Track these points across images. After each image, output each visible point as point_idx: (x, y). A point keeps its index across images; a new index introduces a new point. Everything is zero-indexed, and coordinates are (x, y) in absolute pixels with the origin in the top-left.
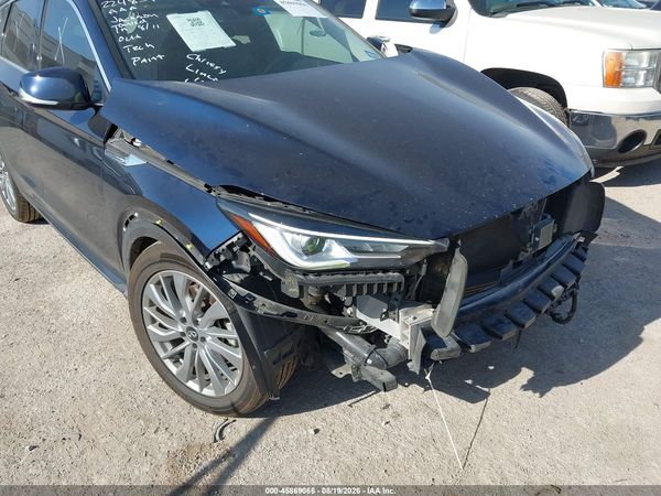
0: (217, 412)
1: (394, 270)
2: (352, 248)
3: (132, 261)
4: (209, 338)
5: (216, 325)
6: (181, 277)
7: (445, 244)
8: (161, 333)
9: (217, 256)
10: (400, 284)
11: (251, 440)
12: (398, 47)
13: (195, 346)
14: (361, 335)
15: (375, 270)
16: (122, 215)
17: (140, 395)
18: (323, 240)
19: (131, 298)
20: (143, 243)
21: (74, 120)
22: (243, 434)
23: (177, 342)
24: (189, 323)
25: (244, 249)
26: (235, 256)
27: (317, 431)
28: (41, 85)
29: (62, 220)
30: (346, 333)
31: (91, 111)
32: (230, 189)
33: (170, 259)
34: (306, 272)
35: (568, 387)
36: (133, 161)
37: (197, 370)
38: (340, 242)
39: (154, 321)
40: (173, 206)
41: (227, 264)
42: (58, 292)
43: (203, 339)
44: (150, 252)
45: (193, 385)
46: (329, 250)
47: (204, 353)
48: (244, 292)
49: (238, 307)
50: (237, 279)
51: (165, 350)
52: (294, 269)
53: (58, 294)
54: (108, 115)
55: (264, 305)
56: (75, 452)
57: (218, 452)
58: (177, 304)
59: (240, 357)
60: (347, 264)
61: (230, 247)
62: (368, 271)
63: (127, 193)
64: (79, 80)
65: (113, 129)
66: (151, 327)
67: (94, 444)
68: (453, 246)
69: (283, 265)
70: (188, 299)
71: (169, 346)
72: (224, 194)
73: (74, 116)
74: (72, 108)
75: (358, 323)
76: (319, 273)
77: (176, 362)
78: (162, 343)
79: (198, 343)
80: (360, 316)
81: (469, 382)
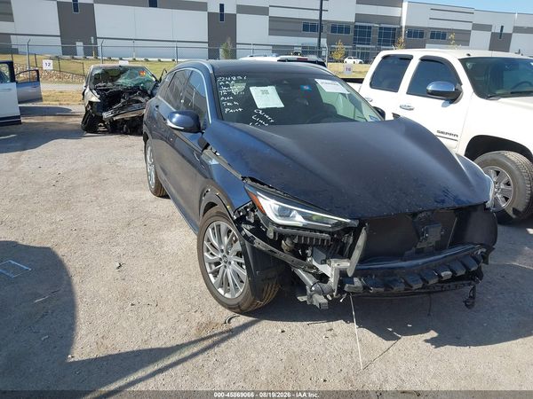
0: (230, 308)
1: (326, 232)
2: (305, 217)
3: (204, 213)
4: (233, 262)
5: (237, 255)
6: (224, 225)
7: (356, 223)
8: (210, 258)
9: (239, 212)
10: (328, 240)
11: (245, 327)
12: (394, 115)
13: (225, 267)
14: (313, 274)
15: (315, 231)
16: (203, 191)
17: (193, 293)
18: (292, 210)
19: (199, 236)
20: (211, 205)
21: (191, 139)
22: (241, 323)
23: (217, 264)
24: (225, 253)
25: (252, 210)
26: (247, 214)
27: (283, 332)
28: (179, 118)
29: (179, 198)
30: (304, 271)
31: (200, 134)
32: (253, 180)
33: (220, 215)
34: (279, 225)
35: (458, 348)
36: (214, 162)
37: (224, 283)
38: (300, 213)
39: (208, 250)
40: (227, 187)
41: (244, 216)
42: (165, 235)
43: (230, 263)
44: (213, 211)
45: (221, 291)
46: (294, 217)
47: (229, 271)
48: (250, 234)
49: (246, 242)
50: (248, 228)
51: (211, 268)
52: (273, 223)
53: (165, 237)
54: (207, 137)
55: (259, 243)
56: (153, 311)
57: (225, 329)
58: (220, 242)
59: (246, 274)
60: (301, 225)
61: (246, 208)
62: (311, 230)
63: (206, 178)
64: (197, 119)
65: (208, 145)
66: (206, 254)
67: (163, 310)
68: (361, 225)
69: (268, 220)
70: (226, 238)
71: (213, 267)
72: (249, 182)
73: (192, 136)
74: (190, 132)
75: (313, 267)
76: (285, 227)
77: (215, 277)
78: (210, 264)
79: (227, 265)
80: (314, 263)
81: (390, 330)
